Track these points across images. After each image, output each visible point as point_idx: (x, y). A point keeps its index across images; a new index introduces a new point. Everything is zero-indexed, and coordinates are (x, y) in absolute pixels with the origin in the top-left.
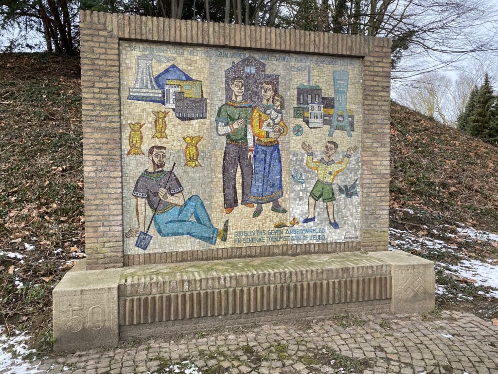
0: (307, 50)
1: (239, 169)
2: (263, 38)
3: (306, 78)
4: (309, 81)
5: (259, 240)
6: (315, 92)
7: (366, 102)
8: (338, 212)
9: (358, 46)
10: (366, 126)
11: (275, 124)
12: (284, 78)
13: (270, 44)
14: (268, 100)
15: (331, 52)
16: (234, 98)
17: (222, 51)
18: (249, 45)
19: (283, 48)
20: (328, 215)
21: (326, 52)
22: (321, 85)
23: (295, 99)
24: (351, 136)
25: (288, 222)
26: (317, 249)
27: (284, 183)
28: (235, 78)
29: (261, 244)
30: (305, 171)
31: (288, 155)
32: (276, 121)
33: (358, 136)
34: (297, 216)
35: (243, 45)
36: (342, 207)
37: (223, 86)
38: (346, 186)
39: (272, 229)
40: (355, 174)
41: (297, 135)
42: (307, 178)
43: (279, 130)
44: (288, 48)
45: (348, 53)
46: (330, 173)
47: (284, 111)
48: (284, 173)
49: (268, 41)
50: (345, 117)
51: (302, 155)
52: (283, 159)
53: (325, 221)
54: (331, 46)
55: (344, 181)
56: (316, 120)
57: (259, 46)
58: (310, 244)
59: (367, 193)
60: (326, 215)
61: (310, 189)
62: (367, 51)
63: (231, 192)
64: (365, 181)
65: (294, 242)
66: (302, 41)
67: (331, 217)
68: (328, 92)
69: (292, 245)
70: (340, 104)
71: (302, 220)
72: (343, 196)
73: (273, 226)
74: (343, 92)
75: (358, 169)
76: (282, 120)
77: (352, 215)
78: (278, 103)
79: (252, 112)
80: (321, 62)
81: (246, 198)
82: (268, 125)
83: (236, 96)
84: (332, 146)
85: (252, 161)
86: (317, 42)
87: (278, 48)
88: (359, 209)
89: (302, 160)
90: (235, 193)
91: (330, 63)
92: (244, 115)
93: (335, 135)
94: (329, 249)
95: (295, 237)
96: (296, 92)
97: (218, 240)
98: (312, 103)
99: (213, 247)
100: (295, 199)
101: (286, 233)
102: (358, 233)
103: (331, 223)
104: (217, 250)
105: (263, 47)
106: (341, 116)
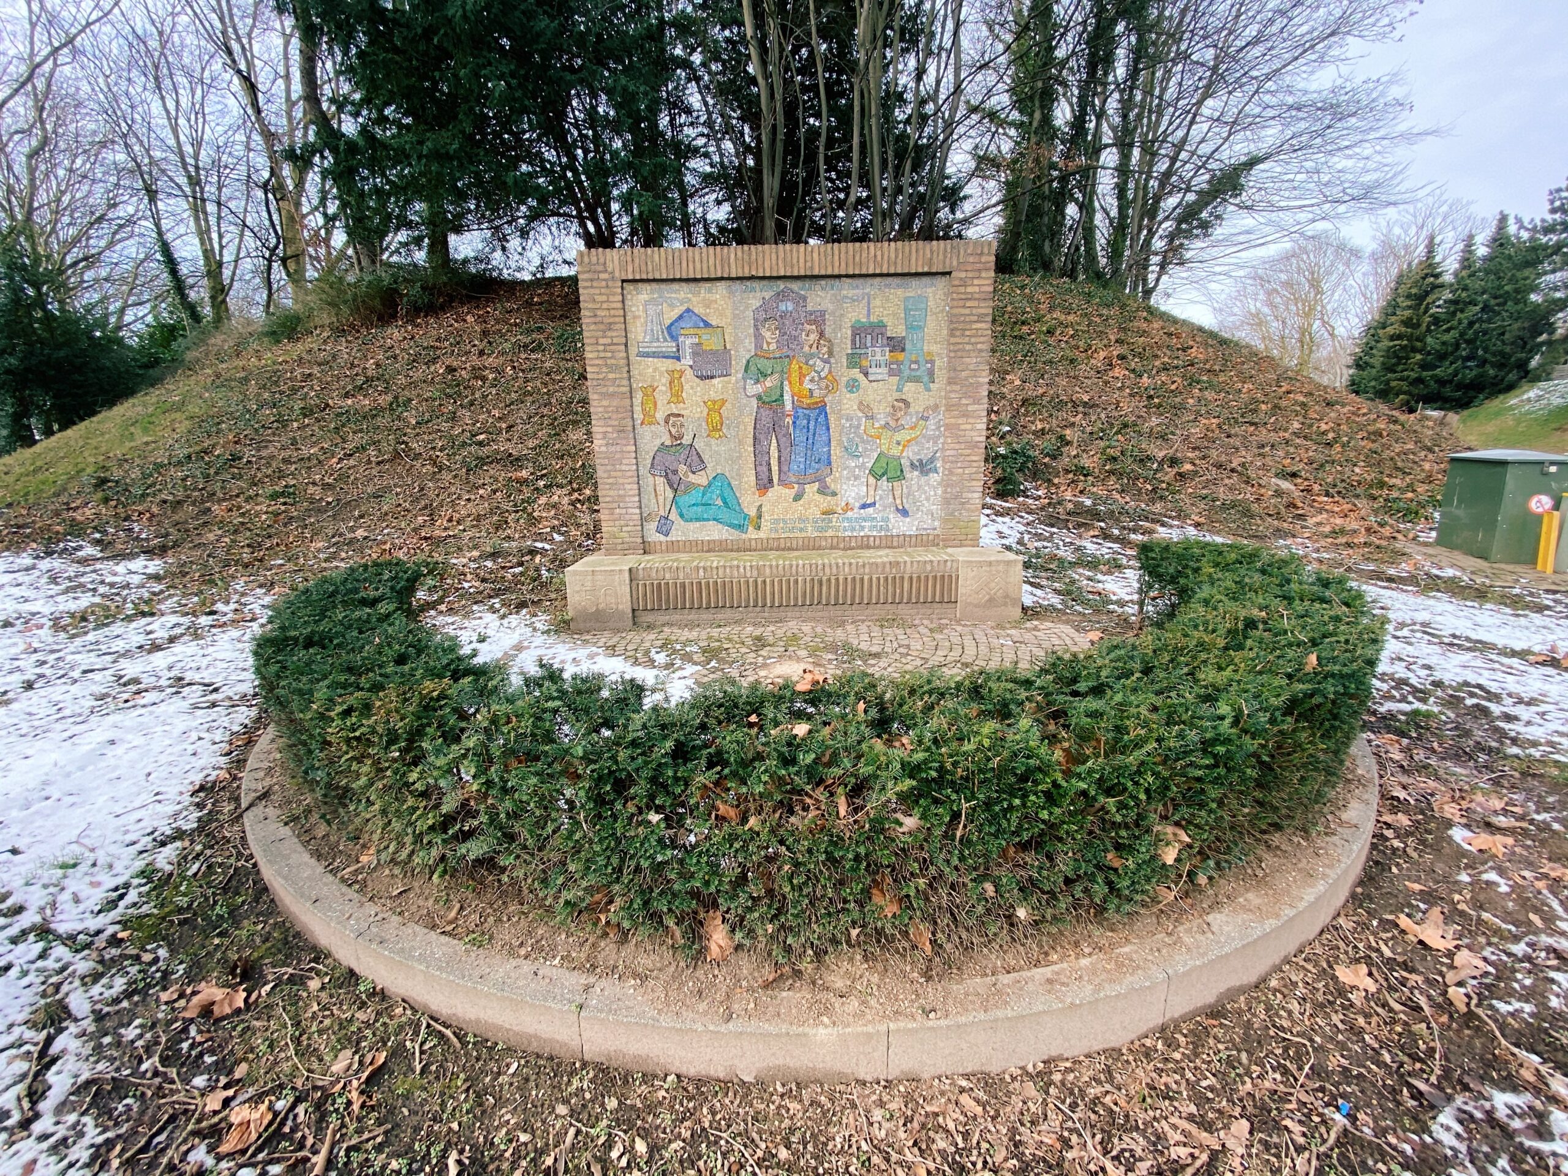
0: (864, 272)
1: (774, 441)
2: (802, 261)
3: (865, 312)
4: (869, 315)
5: (801, 530)
6: (877, 331)
7: (953, 340)
8: (909, 495)
9: (941, 257)
10: (952, 374)
11: (821, 378)
12: (833, 313)
13: (812, 268)
14: (811, 346)
15: (899, 271)
16: (765, 346)
17: (748, 283)
18: (782, 273)
19: (829, 272)
20: (895, 499)
21: (892, 271)
22: (885, 320)
23: (849, 342)
24: (929, 390)
25: (839, 508)
26: (877, 542)
28: (766, 320)
29: (804, 535)
30: (863, 442)
31: (839, 419)
32: (823, 374)
33: (939, 390)
34: (851, 501)
35: (775, 274)
36: (915, 488)
37: (752, 330)
38: (920, 461)
39: (818, 516)
40: (935, 443)
41: (851, 392)
42: (866, 450)
43: (827, 387)
44: (836, 272)
45: (926, 269)
46: (898, 443)
47: (832, 360)
48: (833, 444)
49: (809, 264)
50: (922, 362)
51: (859, 419)
52: (832, 426)
54: (899, 261)
55: (918, 454)
56: (878, 370)
57: (796, 274)
58: (868, 537)
59: (950, 470)
60: (891, 500)
61: (869, 465)
62: (955, 263)
63: (765, 469)
64: (948, 453)
65: (846, 533)
66: (857, 259)
67: (898, 501)
68: (896, 330)
69: (844, 537)
70: (914, 345)
71: (857, 505)
72: (916, 473)
73: (819, 513)
74: (920, 327)
75: (939, 437)
76: (830, 372)
77: (928, 499)
78: (825, 349)
79: (790, 364)
80: (886, 286)
81: (783, 477)
82: (812, 380)
83: (768, 344)
84: (901, 405)
85: (791, 429)
86: (879, 258)
87: (823, 273)
88: (939, 492)
89: (859, 425)
90: (770, 470)
91: (898, 286)
92: (779, 369)
93: (905, 389)
94: (895, 544)
95: (849, 526)
96: (849, 332)
97: (751, 528)
98: (872, 346)
99: (744, 536)
100: (849, 479)
101: (837, 522)
102: (936, 523)
103: (897, 509)
104: (750, 540)
105: (802, 273)
106: (916, 362)
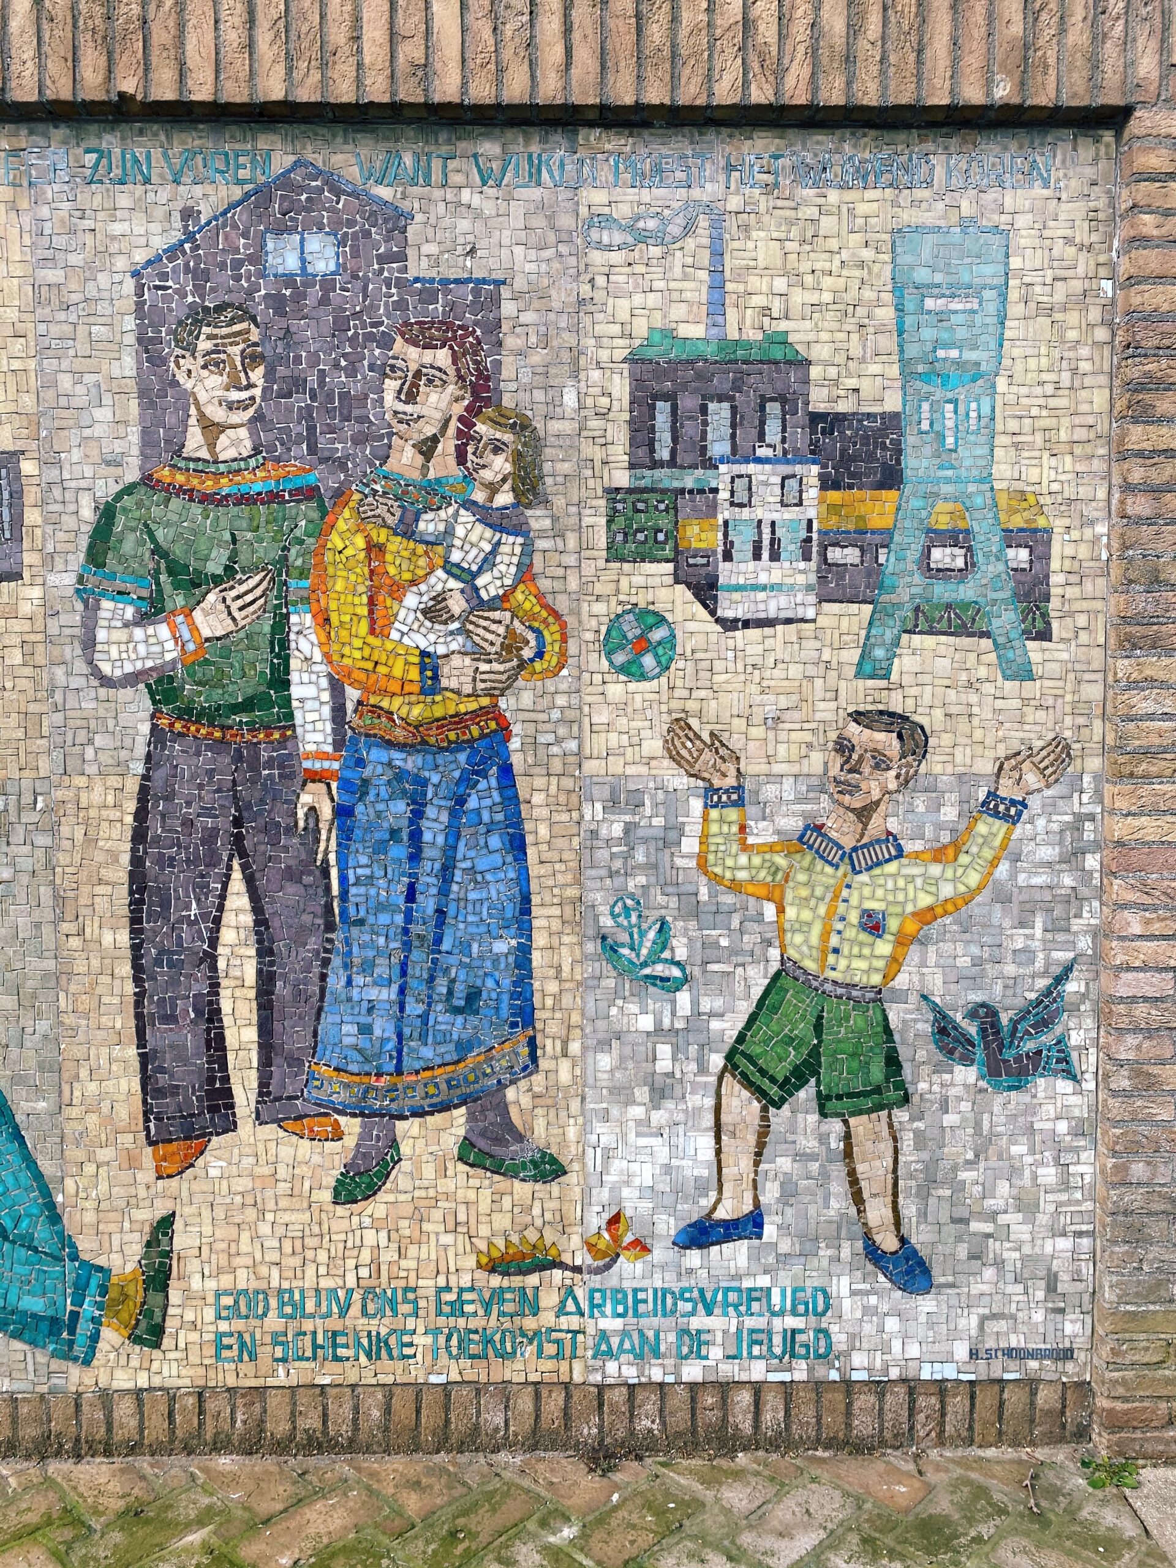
3: (697, 288)
4: (716, 307)
5: (377, 1348)
6: (758, 383)
8: (930, 1181)
9: (1078, 36)
10: (1142, 602)
11: (478, 604)
13: (425, 69)
14: (427, 448)
16: (194, 442)
20: (858, 1198)
23: (620, 435)
24: (1026, 674)
25: (576, 1241)
27: (544, 986)
28: (199, 317)
30: (694, 910)
32: (489, 585)
33: (1075, 672)
38: (986, 1014)
39: (466, 1281)
40: (1058, 927)
42: (709, 951)
43: (511, 645)
46: (873, 925)
48: (543, 918)
51: (672, 802)
52: (537, 831)
53: (835, 1242)
55: (974, 980)
56: (767, 572)
60: (839, 1203)
61: (729, 1027)
63: (190, 1039)
65: (612, 1367)
67: (878, 1212)
68: (853, 374)
69: (601, 1388)
72: (966, 1075)
73: (471, 1262)
74: (974, 373)
75: (1075, 898)
76: (525, 573)
77: (1026, 1205)
78: (500, 465)
79: (322, 529)
81: (284, 1080)
82: (435, 612)
83: (212, 429)
85: (329, 844)
88: (1085, 1168)
91: (864, 178)
92: (266, 550)
94: (863, 1425)
95: (624, 1333)
96: (621, 387)
97: (110, 1336)
98: (737, 455)
100: (622, 1094)
101: (561, 1311)
102: (1073, 1327)
103: (873, 1253)
104: (106, 1398)
105: (377, 91)
106: (956, 538)
